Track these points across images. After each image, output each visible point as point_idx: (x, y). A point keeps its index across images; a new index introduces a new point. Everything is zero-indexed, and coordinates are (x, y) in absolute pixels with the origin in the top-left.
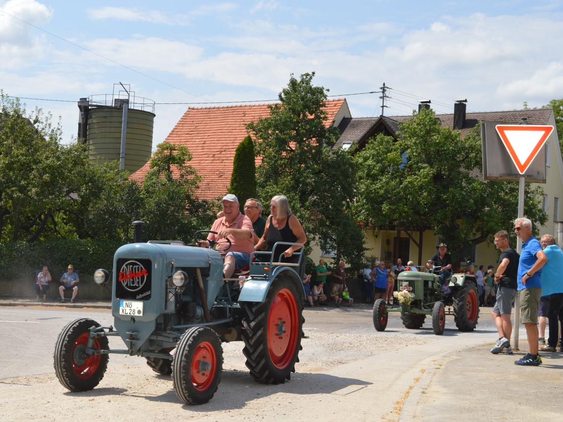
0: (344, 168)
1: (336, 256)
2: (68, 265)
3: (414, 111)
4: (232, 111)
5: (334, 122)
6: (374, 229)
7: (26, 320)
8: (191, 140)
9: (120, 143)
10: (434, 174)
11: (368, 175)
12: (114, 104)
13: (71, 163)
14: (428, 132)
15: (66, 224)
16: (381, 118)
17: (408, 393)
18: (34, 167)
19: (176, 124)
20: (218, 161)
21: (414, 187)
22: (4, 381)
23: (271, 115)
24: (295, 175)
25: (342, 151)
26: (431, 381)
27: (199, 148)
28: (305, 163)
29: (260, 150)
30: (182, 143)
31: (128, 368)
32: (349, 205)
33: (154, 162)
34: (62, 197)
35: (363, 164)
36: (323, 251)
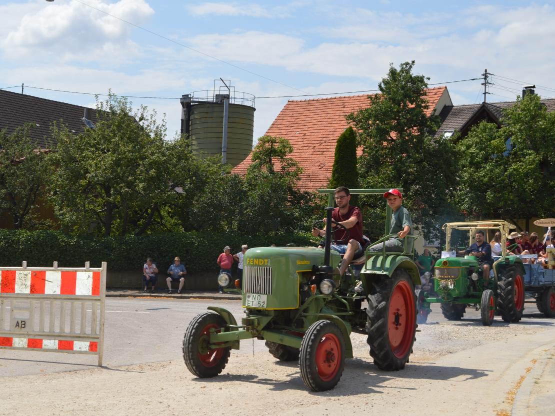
0: (446, 156)
1: (439, 246)
2: (175, 257)
3: (518, 97)
4: (331, 103)
5: (435, 110)
7: (136, 311)
8: (291, 133)
9: (222, 138)
10: (540, 161)
11: (472, 163)
12: (215, 100)
13: (176, 158)
14: (534, 118)
15: (172, 217)
16: (484, 105)
17: (520, 383)
18: (141, 163)
19: (276, 117)
20: (318, 153)
21: (519, 174)
22: (120, 369)
23: (371, 106)
24: (397, 165)
25: (444, 139)
26: (543, 371)
27: (299, 140)
28: (407, 151)
29: (361, 141)
30: (282, 136)
31: (237, 356)
32: (452, 193)
33: (256, 155)
34: (168, 191)
35: (466, 152)
36: (427, 240)
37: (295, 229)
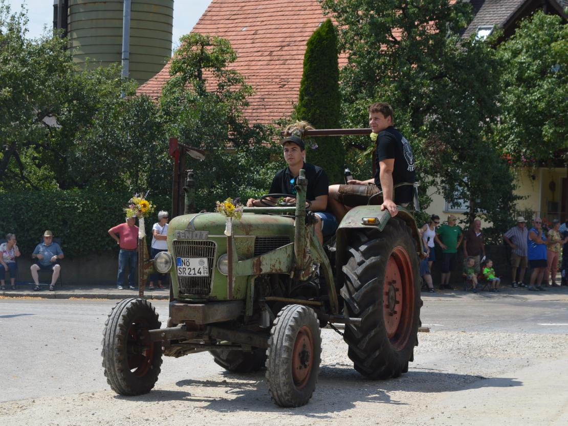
0: (480, 68)
1: (468, 211)
2: (45, 231)
6: (530, 166)
8: (233, 29)
9: (122, 36)
11: (520, 80)
13: (45, 68)
15: (39, 166)
20: (277, 62)
24: (403, 82)
25: (477, 41)
27: (247, 41)
28: (418, 60)
29: (346, 43)
30: (219, 34)
32: (489, 127)
33: (177, 65)
34: (32, 123)
35: (511, 61)
36: (449, 202)
37: (241, 186)
